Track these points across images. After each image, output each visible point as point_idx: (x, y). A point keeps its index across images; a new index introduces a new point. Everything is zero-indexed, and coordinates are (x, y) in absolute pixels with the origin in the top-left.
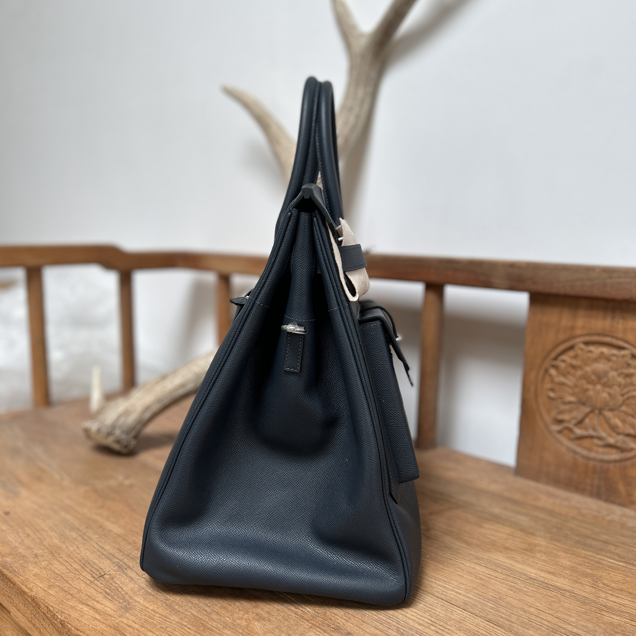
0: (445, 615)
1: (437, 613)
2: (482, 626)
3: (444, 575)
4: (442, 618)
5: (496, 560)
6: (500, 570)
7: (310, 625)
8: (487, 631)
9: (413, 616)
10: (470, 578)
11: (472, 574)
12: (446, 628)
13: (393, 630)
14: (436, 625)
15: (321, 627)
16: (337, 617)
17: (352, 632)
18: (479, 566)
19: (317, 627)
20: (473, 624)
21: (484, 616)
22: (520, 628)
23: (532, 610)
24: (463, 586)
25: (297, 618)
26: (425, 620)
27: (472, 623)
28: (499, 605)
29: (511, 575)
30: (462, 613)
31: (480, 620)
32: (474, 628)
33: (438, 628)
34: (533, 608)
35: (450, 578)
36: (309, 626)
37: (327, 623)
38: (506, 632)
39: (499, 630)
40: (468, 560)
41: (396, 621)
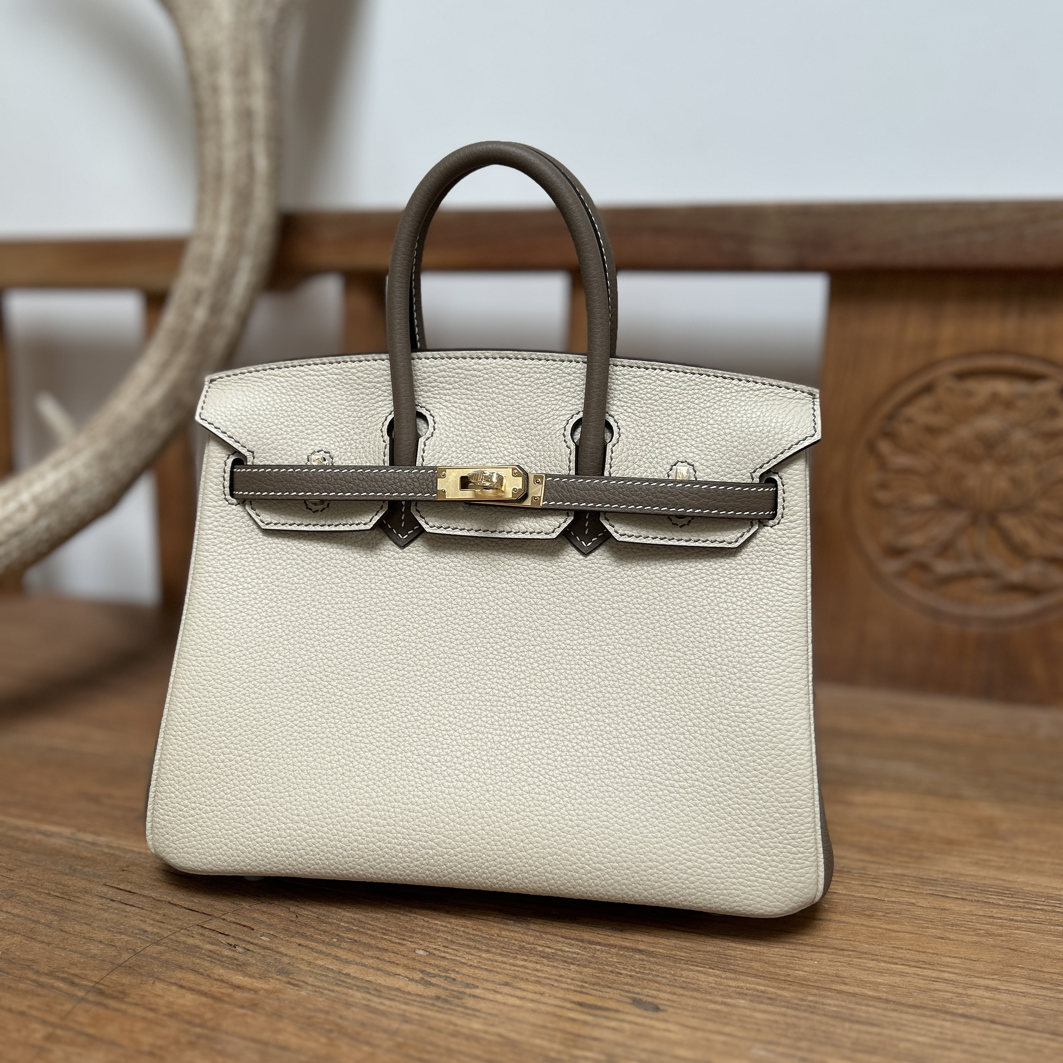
3: (910, 947)
5: (962, 875)
6: (994, 899)
10: (967, 938)
11: (957, 925)
18: (946, 900)
24: (979, 966)
29: (1033, 906)
35: (930, 951)
40: (912, 892)
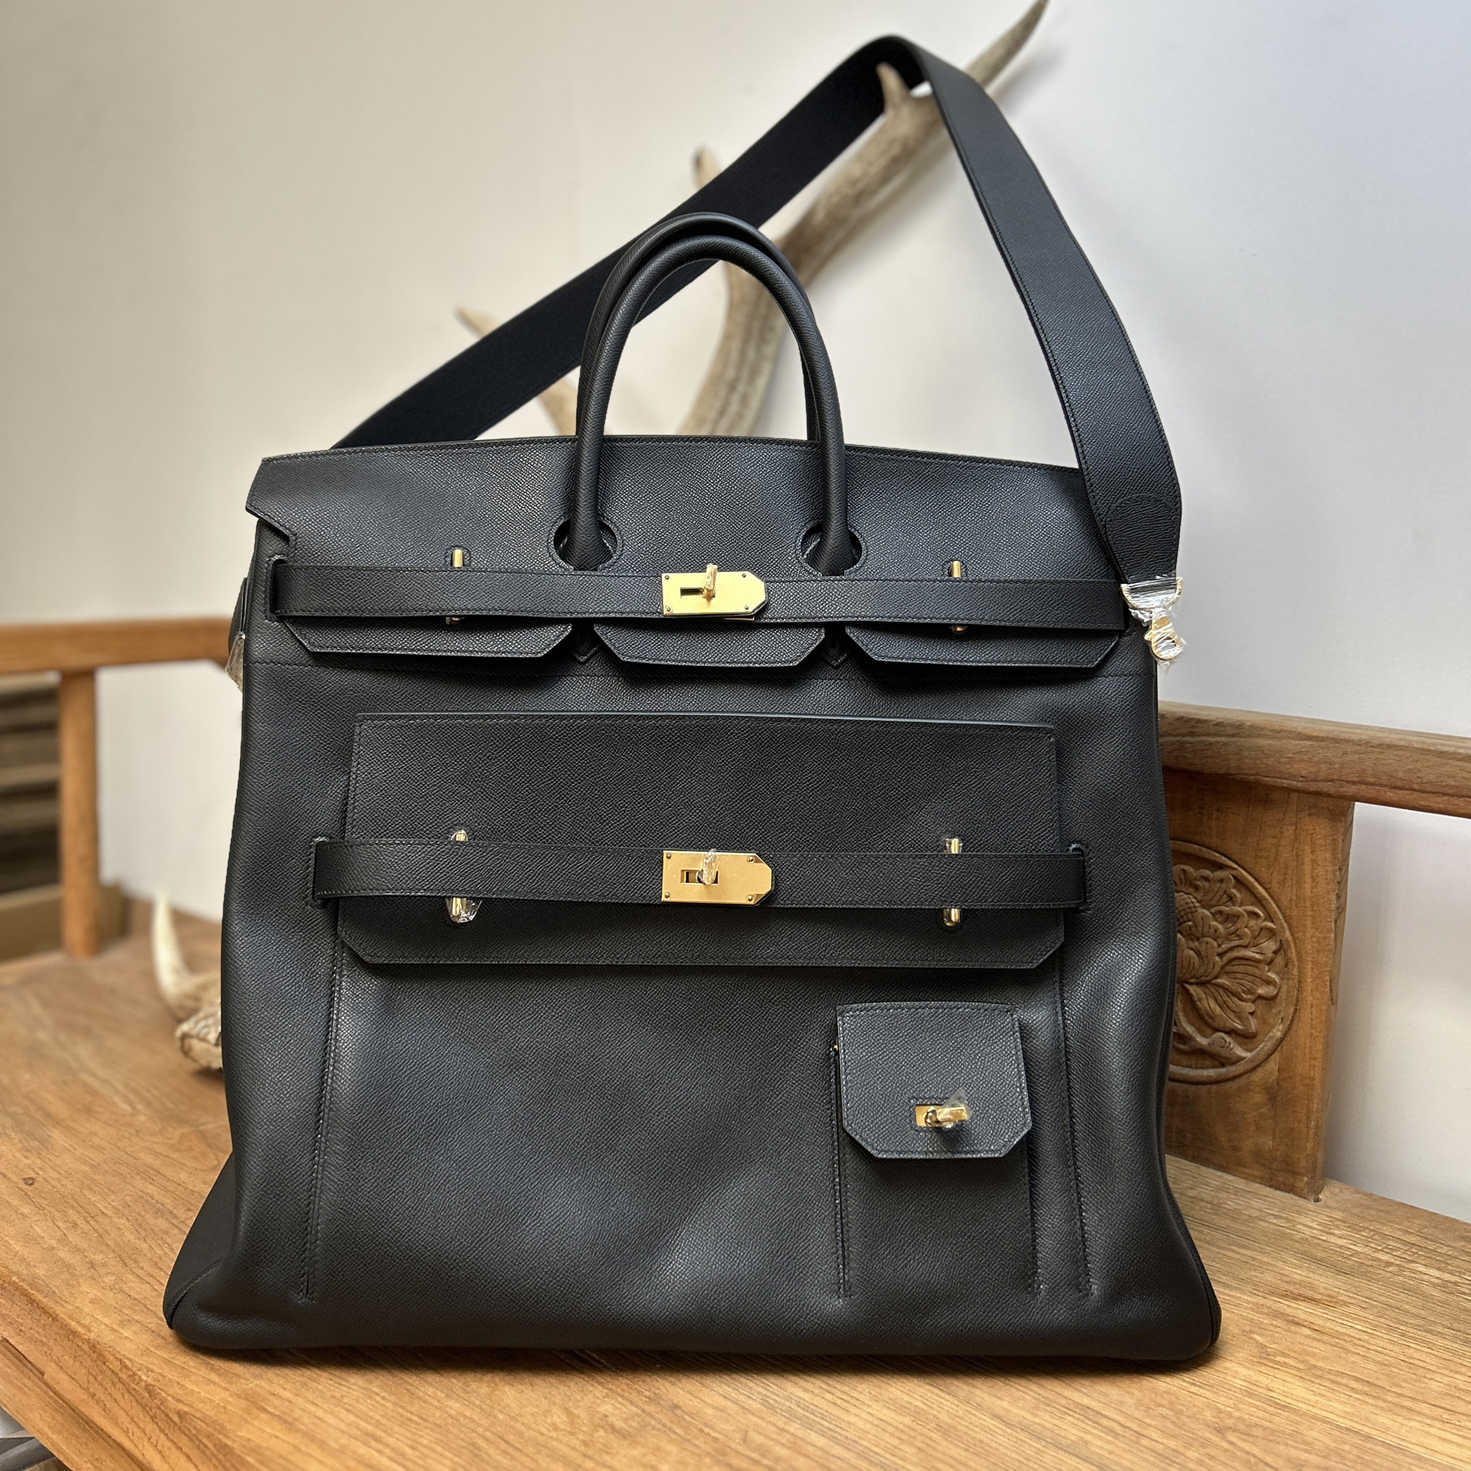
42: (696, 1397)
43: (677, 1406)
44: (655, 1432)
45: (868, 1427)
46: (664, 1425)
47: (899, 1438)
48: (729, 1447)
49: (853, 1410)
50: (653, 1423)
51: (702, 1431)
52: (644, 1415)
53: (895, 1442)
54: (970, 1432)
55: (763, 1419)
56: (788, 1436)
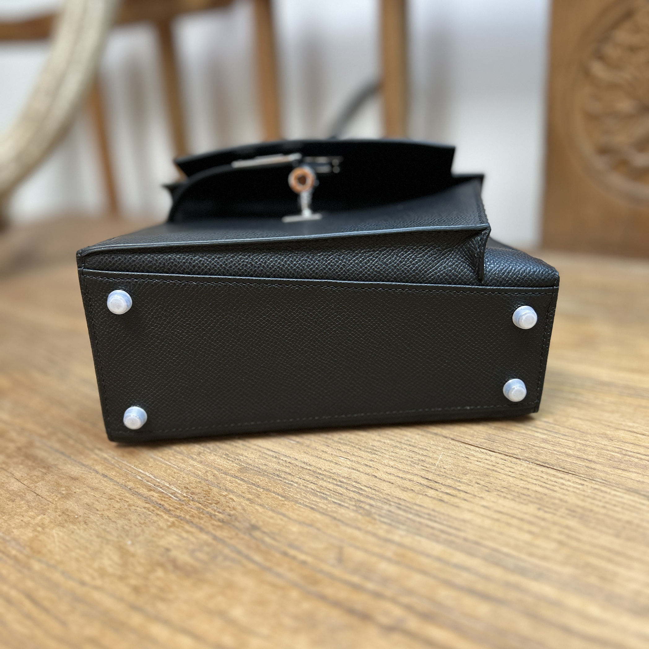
0: (454, 464)
1: (437, 463)
2: (532, 476)
4: (448, 472)
7: (172, 519)
8: (544, 485)
9: (390, 474)
12: (459, 490)
13: (348, 508)
14: (437, 486)
15: (196, 520)
16: (231, 496)
17: (261, 523)
19: (188, 522)
20: (513, 475)
21: (532, 457)
22: (609, 470)
23: (621, 434)
25: (148, 509)
26: (415, 478)
27: (510, 473)
28: (556, 433)
30: (488, 457)
31: (526, 465)
32: (518, 482)
33: (442, 492)
34: (623, 432)
36: (169, 524)
37: (208, 513)
38: (583, 482)
39: (569, 481)
41: (354, 489)
42: (279, 513)
43: (254, 527)
44: (228, 563)
45: (487, 523)
46: (239, 552)
47: (530, 532)
48: (321, 571)
49: (464, 504)
50: (227, 551)
51: (285, 554)
52: (214, 542)
53: (527, 537)
54: (611, 513)
55: (359, 529)
56: (393, 548)
